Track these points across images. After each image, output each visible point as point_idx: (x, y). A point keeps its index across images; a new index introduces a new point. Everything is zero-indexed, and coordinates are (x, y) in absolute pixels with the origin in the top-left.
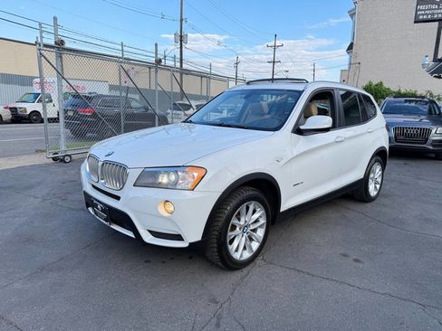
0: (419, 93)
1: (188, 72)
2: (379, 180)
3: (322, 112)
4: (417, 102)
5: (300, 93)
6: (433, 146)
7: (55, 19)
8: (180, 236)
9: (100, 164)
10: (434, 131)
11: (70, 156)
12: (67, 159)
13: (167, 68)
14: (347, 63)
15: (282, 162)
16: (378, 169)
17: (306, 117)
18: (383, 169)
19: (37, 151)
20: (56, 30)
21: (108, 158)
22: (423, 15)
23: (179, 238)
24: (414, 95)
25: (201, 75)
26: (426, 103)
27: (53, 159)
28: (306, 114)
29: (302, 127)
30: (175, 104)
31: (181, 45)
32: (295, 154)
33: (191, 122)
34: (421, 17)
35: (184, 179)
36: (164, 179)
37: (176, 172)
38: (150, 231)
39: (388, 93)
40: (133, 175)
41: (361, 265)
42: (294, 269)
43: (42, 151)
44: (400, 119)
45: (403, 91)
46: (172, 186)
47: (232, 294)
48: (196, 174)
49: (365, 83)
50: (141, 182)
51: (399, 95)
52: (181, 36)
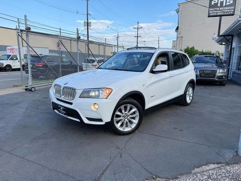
0: (212, 52)
1: (92, 42)
2: (192, 95)
3: (163, 63)
4: (210, 57)
5: (153, 54)
6: (218, 78)
7: (25, 16)
8: (101, 119)
9: (62, 88)
10: (218, 72)
11: (34, 88)
12: (33, 89)
13: (83, 41)
14: (176, 37)
15: (145, 86)
16: (191, 90)
17: (156, 65)
18: (193, 90)
19: (14, 86)
20: (26, 22)
21: (66, 86)
22: (212, 13)
23: (101, 120)
24: (210, 54)
25: (99, 44)
26: (215, 57)
27: (26, 89)
28: (156, 64)
29: (154, 70)
30: (87, 60)
31: (88, 28)
32: (151, 82)
33: (101, 68)
34: (211, 14)
35: (102, 94)
36: (93, 94)
37: (99, 91)
38: (87, 118)
39: (197, 52)
40: (78, 93)
41: (182, 132)
42: (153, 134)
43: (16, 86)
44: (202, 66)
45: (204, 51)
46: (97, 97)
47: (126, 145)
48: (107, 92)
49: (185, 47)
50: (83, 95)
51: (202, 53)
52: (88, 23)
